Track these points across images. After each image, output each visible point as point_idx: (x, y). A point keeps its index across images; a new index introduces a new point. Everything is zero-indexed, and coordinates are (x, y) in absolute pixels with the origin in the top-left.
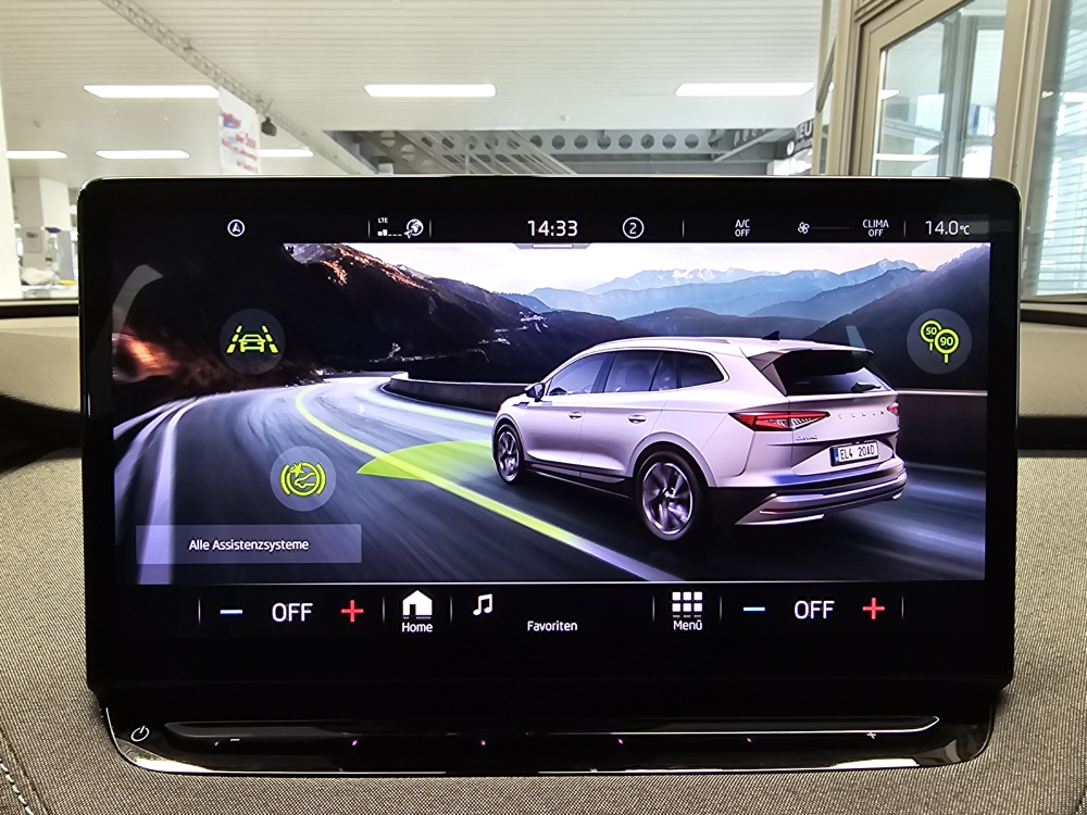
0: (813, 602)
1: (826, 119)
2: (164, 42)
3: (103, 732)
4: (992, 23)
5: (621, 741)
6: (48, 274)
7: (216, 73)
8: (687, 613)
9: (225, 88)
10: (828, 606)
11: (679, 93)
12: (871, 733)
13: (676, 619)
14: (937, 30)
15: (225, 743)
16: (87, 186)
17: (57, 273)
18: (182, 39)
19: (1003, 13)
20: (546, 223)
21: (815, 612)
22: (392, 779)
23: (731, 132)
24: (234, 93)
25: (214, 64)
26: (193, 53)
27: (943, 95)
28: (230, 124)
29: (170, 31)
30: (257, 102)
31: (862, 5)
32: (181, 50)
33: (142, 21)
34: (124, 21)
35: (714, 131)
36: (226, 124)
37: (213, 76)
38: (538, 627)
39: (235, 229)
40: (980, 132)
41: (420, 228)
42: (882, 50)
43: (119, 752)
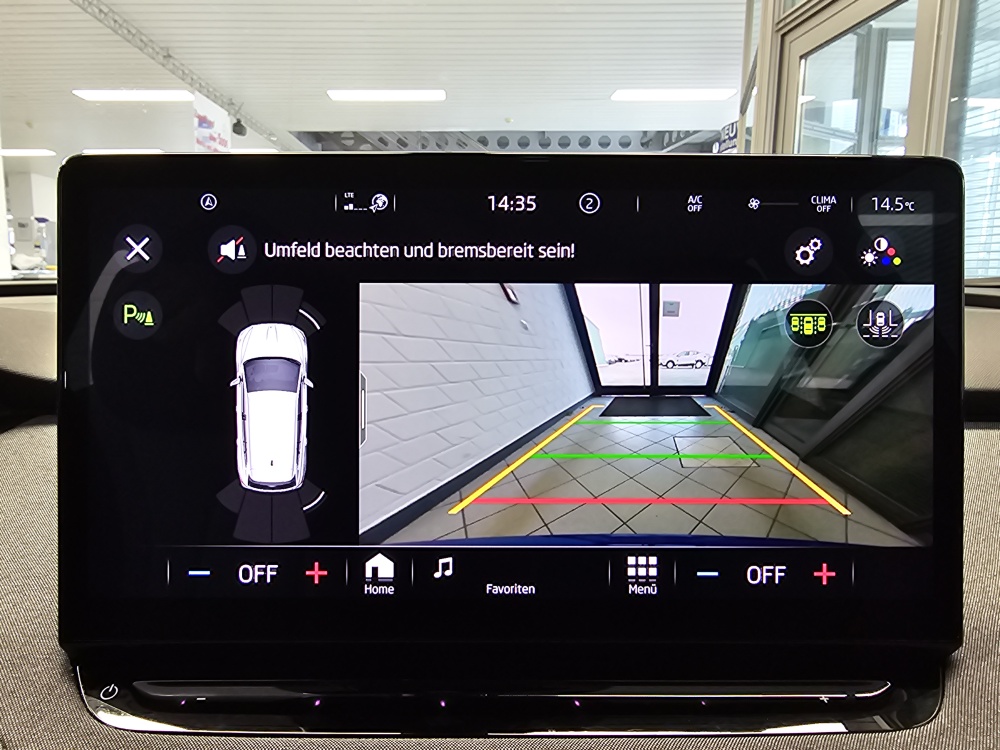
0: (765, 568)
1: (750, 121)
2: (145, 51)
3: (73, 689)
4: (903, 35)
5: (577, 703)
6: (36, 260)
7: (192, 79)
8: (642, 577)
9: (200, 92)
10: (780, 571)
11: (613, 98)
12: (824, 698)
13: (631, 583)
14: (850, 41)
15: (192, 702)
16: (68, 162)
17: (44, 259)
18: (162, 48)
19: (913, 25)
20: (506, 198)
21: (767, 577)
22: (354, 740)
23: (661, 134)
24: (208, 97)
25: (190, 70)
26: (171, 60)
27: (856, 101)
28: (204, 125)
29: (151, 41)
30: (229, 104)
31: (782, 17)
32: (161, 57)
33: (126, 32)
34: (109, 31)
35: (645, 133)
36: (200, 125)
37: (190, 81)
38: (497, 590)
39: (207, 203)
40: (890, 133)
41: (384, 203)
42: (801, 57)
43: (88, 710)
